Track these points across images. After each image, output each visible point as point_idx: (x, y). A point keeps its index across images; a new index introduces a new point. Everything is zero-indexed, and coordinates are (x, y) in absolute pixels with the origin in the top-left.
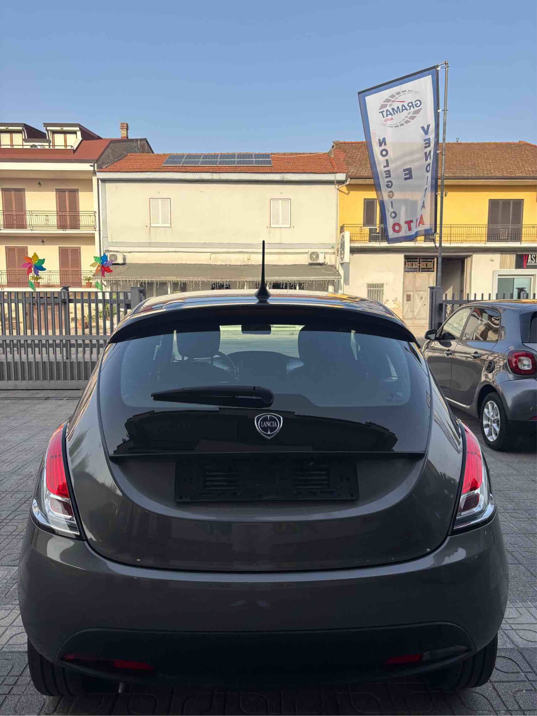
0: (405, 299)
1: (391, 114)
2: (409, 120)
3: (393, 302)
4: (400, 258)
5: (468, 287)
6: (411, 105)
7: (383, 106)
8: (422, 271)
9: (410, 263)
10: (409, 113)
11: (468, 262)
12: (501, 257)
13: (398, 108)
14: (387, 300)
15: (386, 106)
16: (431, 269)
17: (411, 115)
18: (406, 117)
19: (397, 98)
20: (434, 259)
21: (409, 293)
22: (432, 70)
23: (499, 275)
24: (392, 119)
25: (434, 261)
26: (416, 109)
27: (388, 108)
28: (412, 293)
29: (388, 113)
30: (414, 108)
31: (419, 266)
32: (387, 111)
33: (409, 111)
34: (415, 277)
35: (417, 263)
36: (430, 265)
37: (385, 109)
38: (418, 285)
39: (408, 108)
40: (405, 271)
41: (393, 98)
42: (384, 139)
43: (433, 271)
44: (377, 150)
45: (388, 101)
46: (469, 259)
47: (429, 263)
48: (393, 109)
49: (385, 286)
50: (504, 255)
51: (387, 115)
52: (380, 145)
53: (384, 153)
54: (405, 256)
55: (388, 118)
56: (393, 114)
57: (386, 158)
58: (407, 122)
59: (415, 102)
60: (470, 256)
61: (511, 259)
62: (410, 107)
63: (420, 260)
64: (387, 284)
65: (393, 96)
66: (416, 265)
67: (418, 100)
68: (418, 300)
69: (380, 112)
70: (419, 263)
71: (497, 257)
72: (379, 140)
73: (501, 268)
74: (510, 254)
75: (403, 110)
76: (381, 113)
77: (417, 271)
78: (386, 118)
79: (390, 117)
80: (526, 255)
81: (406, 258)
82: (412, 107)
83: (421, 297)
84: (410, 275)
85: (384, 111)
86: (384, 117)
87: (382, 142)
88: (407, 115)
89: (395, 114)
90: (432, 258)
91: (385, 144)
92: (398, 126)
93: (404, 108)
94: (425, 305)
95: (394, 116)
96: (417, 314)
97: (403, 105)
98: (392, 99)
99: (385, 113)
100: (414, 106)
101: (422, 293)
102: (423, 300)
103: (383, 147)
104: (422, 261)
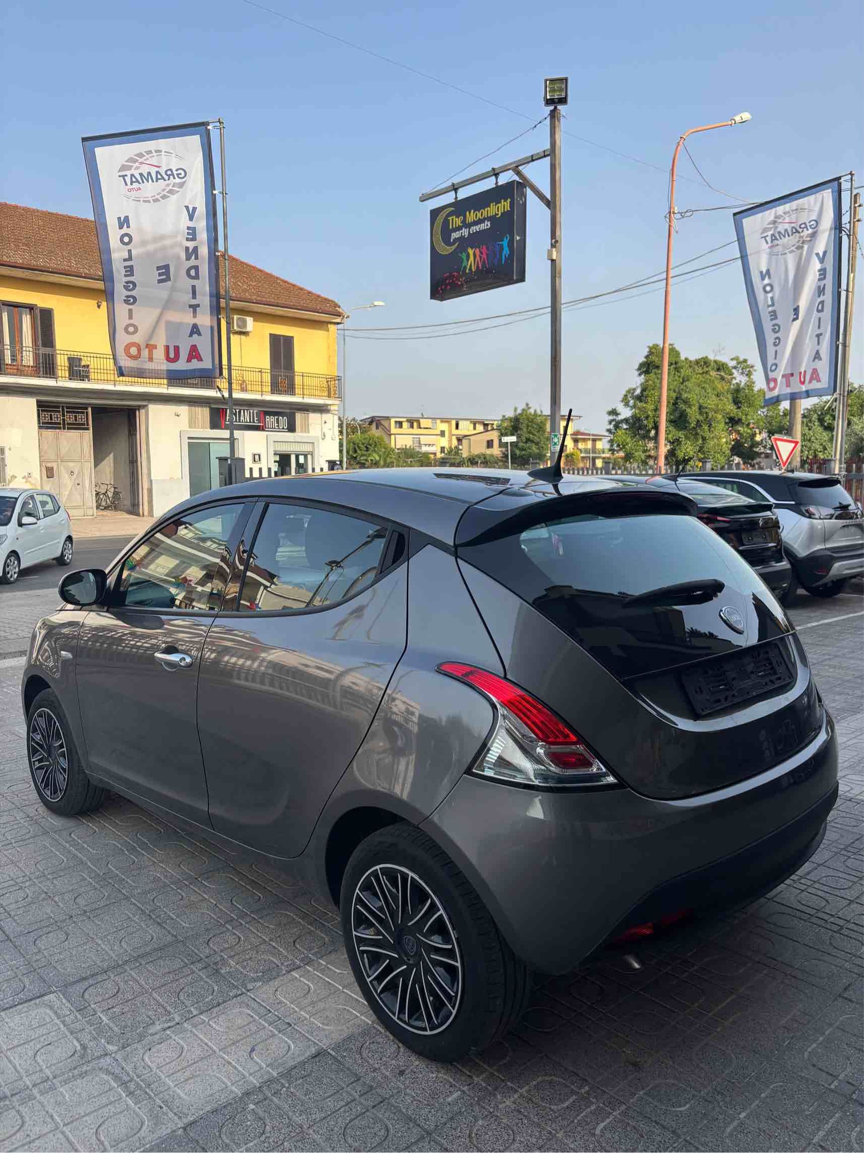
0: (45, 477)
1: (137, 181)
2: (168, 195)
3: (24, 480)
4: (30, 404)
5: (144, 455)
6: (170, 173)
7: (123, 168)
8: (69, 429)
9: (48, 415)
10: (168, 185)
11: (141, 415)
12: (189, 411)
13: (149, 174)
14: (14, 477)
15: (130, 168)
16: (84, 424)
17: (171, 187)
18: (164, 190)
19: (147, 159)
20: (86, 409)
21: (49, 465)
22: (199, 127)
23: (189, 438)
24: (140, 189)
25: (87, 413)
26: (177, 180)
27: (133, 171)
28: (54, 465)
29: (134, 180)
30: (174, 178)
31: (64, 420)
32: (132, 175)
33: (167, 182)
34: (57, 438)
35: (60, 415)
36: (81, 418)
37: (128, 173)
38: (63, 451)
39: (166, 178)
40: (40, 427)
41: (141, 158)
42: (127, 218)
43: (88, 429)
44: (114, 234)
45: (131, 160)
46: (143, 411)
47: (79, 416)
48: (141, 175)
49: (7, 451)
50: (193, 408)
51: (132, 183)
52: (121, 227)
53: (126, 239)
54: (38, 401)
55: (132, 187)
56: (141, 181)
57: (129, 247)
58: (164, 197)
59: (177, 170)
60: (144, 407)
61: (203, 413)
62: (169, 176)
63: (63, 410)
64: (10, 449)
65: (140, 155)
66: (57, 417)
67: (183, 170)
68: (67, 476)
69: (120, 176)
70: (63, 415)
71: (183, 409)
72: (119, 218)
73: (190, 427)
74: (202, 406)
75: (157, 180)
76: (122, 178)
77: (60, 428)
78: (129, 186)
79: (135, 185)
80: (223, 409)
81: (40, 404)
82: (171, 177)
83: (72, 472)
84: (49, 433)
85: (126, 175)
86: (126, 184)
87: (124, 222)
88: (163, 187)
89: (143, 182)
90: (84, 407)
91: (128, 227)
92: (149, 201)
93: (159, 177)
94: (78, 484)
95: (141, 186)
96: (68, 499)
97: (157, 172)
98: (140, 160)
99: (128, 179)
100: (176, 176)
101: (71, 464)
102: (75, 476)
103: (125, 230)
104: (68, 412)
